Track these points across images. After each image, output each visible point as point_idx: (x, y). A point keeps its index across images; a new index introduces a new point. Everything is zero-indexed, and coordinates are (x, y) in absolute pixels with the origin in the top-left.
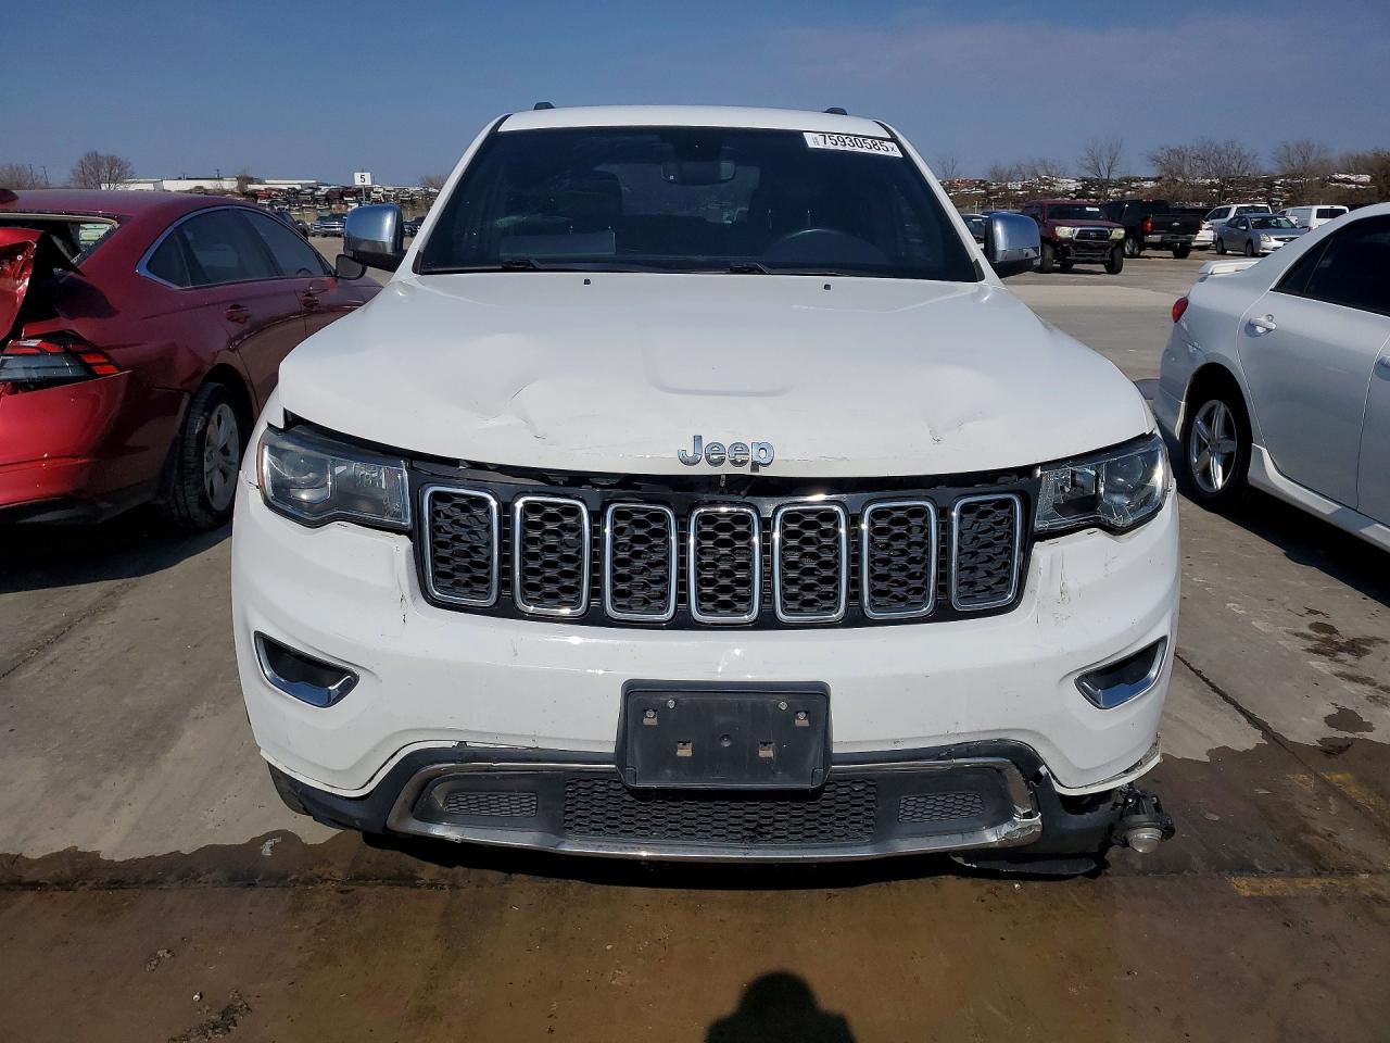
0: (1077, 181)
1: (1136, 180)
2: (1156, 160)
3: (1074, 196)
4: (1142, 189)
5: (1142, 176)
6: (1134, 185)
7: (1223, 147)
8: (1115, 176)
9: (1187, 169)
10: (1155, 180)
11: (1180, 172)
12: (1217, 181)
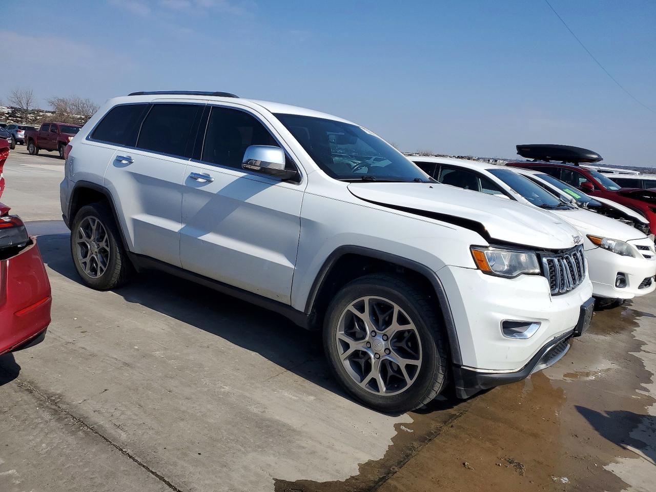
0: (8, 108)
1: (42, 112)
2: (52, 103)
3: (7, 115)
4: (47, 117)
5: (45, 109)
6: (41, 114)
7: (84, 102)
8: (30, 109)
9: (68, 110)
10: (53, 113)
11: (65, 111)
12: (83, 117)
